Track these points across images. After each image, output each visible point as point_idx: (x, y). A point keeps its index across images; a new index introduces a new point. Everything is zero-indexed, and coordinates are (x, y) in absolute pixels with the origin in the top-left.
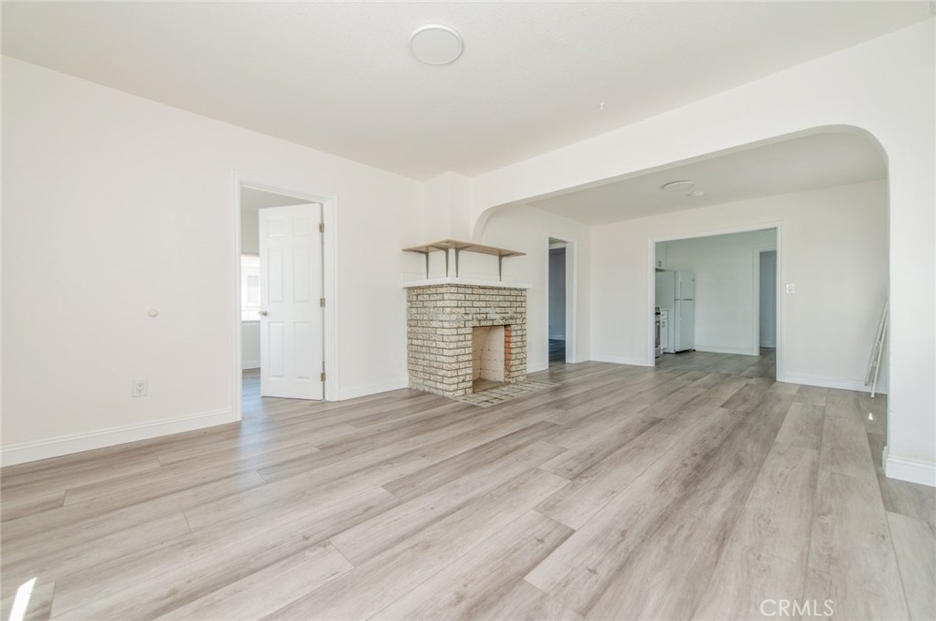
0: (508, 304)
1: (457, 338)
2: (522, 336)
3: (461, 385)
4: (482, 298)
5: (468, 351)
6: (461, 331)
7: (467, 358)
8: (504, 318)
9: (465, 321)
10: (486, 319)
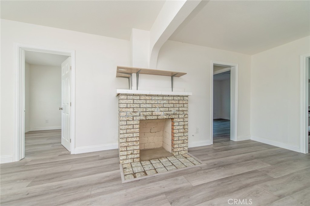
0: (172, 105)
1: (127, 127)
2: (184, 125)
3: (130, 157)
4: (148, 102)
5: (135, 135)
6: (129, 123)
7: (134, 139)
8: (167, 114)
9: (133, 117)
10: (152, 115)
